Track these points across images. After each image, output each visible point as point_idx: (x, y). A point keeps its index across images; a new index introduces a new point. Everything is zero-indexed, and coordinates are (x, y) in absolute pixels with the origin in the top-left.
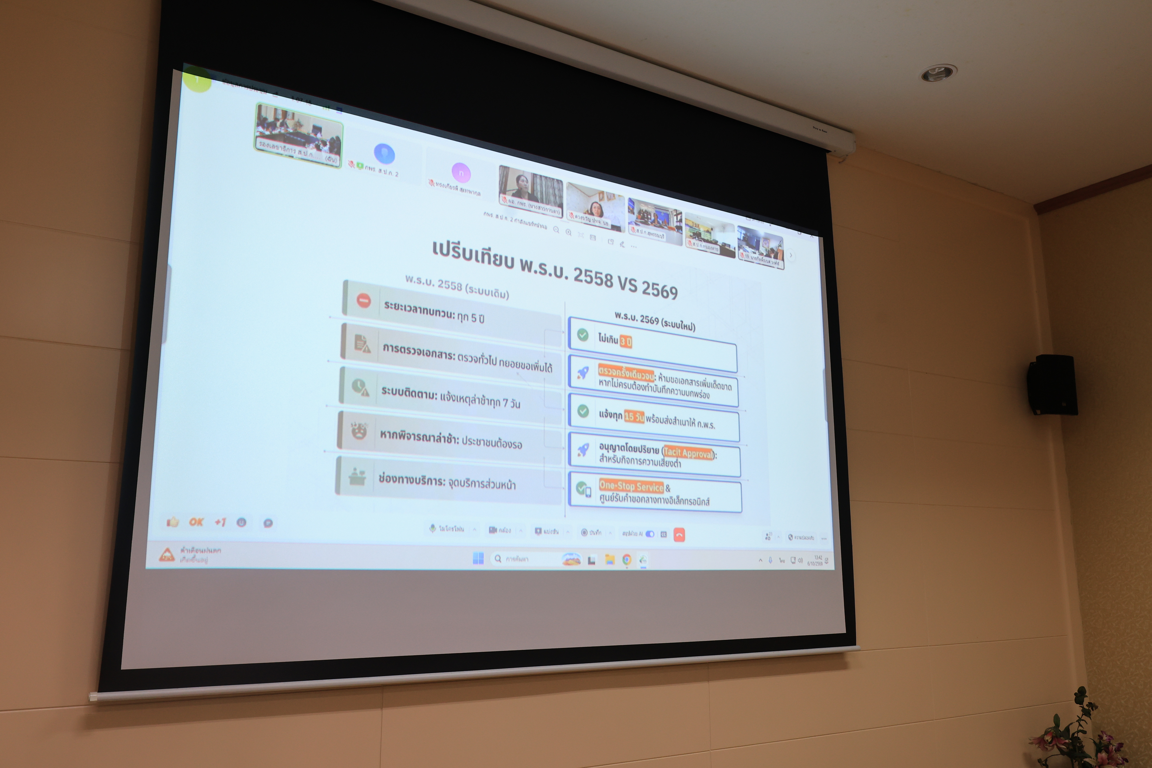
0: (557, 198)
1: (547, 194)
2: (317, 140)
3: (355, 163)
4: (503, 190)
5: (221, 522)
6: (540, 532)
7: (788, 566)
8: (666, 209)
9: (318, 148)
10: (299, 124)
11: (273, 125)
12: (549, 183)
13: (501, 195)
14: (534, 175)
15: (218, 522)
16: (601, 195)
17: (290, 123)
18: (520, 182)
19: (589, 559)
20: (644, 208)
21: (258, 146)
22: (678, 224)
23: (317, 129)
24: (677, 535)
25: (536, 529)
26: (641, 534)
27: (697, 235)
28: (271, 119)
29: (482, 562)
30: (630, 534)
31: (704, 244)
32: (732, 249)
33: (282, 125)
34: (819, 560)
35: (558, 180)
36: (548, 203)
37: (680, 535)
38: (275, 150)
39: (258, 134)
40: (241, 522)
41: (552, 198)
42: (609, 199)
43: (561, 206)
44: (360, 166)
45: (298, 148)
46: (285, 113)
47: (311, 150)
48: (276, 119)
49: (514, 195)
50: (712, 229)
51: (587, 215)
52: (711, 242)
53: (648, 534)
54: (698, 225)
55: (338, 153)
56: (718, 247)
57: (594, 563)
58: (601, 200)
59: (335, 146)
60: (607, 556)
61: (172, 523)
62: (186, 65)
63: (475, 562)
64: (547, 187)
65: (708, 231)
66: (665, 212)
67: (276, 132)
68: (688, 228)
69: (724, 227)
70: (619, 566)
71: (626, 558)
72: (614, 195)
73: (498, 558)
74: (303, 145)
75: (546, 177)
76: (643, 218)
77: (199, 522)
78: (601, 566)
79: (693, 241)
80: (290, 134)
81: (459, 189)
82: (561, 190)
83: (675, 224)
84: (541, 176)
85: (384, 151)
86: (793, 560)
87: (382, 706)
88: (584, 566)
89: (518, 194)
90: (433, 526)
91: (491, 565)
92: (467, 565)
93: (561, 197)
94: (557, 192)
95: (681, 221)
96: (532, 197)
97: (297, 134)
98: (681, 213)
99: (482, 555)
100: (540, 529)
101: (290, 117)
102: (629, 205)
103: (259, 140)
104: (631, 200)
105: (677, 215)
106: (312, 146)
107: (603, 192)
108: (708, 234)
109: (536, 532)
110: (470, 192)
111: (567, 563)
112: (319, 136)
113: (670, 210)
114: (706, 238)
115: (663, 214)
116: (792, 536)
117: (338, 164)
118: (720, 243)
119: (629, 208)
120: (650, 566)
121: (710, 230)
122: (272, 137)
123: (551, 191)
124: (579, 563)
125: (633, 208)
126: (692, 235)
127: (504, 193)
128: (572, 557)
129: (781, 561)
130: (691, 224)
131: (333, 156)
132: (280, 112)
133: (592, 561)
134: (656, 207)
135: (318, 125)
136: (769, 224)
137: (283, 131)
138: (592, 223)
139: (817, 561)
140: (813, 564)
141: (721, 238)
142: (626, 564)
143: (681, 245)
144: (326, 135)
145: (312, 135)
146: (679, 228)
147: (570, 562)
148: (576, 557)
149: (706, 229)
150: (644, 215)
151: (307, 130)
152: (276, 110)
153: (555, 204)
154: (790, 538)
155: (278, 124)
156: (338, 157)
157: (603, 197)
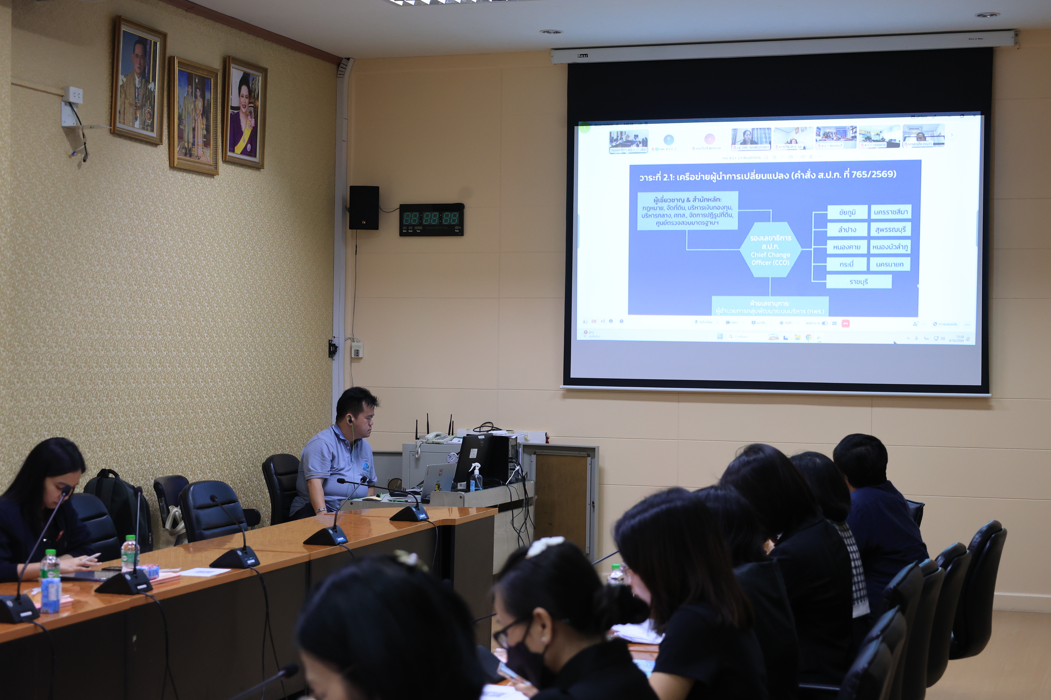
0: (768, 139)
1: (761, 138)
2: (637, 142)
3: (654, 149)
4: (734, 143)
5: (603, 321)
6: (755, 323)
7: (932, 342)
8: (845, 127)
9: (638, 146)
10: (628, 136)
11: (617, 140)
12: (762, 131)
13: (733, 146)
14: (753, 129)
15: (602, 321)
16: (797, 130)
17: (624, 137)
18: (745, 136)
19: (784, 337)
20: (827, 131)
21: (611, 152)
22: (854, 135)
23: (636, 136)
24: (844, 324)
25: (752, 322)
26: (818, 323)
27: (868, 139)
28: (615, 138)
29: (722, 338)
30: (811, 323)
31: (873, 143)
32: (897, 142)
33: (620, 139)
34: (960, 339)
35: (768, 128)
36: (762, 143)
37: (846, 324)
38: (618, 152)
39: (610, 146)
40: (611, 321)
41: (764, 140)
42: (802, 131)
43: (770, 143)
44: (657, 149)
45: (627, 148)
46: (621, 133)
47: (634, 147)
48: (618, 136)
49: (741, 144)
50: (881, 132)
51: (787, 145)
52: (879, 141)
53: (823, 323)
54: (870, 132)
55: (646, 146)
56: (886, 143)
57: (787, 339)
58: (796, 133)
59: (645, 143)
60: (796, 335)
61: (585, 322)
62: (580, 123)
63: (718, 338)
64: (761, 134)
65: (878, 134)
66: (843, 129)
67: (618, 143)
68: (861, 136)
69: (891, 129)
70: (803, 341)
71: (808, 336)
72: (806, 128)
73: (731, 336)
74: (629, 146)
75: (760, 129)
76: (827, 136)
77: (595, 321)
78: (791, 340)
79: (864, 143)
80: (624, 142)
81: (708, 148)
82: (769, 134)
83: (851, 135)
84: (757, 129)
85: (669, 138)
86: (936, 338)
87: (678, 401)
88: (781, 341)
89: (744, 142)
90: (696, 321)
91: (726, 339)
92: (714, 339)
93: (770, 138)
94: (767, 136)
95: (856, 132)
96: (753, 142)
97: (627, 141)
98: (856, 127)
99: (722, 335)
100: (755, 322)
101: (623, 134)
102: (817, 131)
103: (611, 149)
104: (818, 128)
105: (852, 130)
106: (635, 145)
107: (798, 128)
108: (878, 136)
109: (752, 323)
110: (715, 148)
111: (770, 339)
112: (637, 140)
113: (847, 128)
114: (875, 139)
115: (841, 131)
116: (936, 323)
117: (646, 152)
118: (887, 140)
119: (816, 133)
120: (823, 341)
121: (879, 133)
122: (616, 146)
123: (763, 136)
124: (778, 339)
125: (820, 132)
126: (864, 139)
127: (735, 144)
128: (773, 336)
129: (926, 339)
130: (863, 132)
131: (644, 148)
132: (619, 133)
133: (786, 338)
134: (837, 128)
135: (636, 134)
136: (932, 117)
137: (621, 142)
138: (790, 148)
139: (958, 339)
140: (955, 341)
141: (888, 137)
142: (808, 340)
143: (856, 148)
144: (640, 139)
145: (634, 140)
146: (854, 138)
147: (772, 338)
148: (776, 336)
149: (876, 133)
150: (827, 135)
151: (631, 138)
152: (617, 132)
153: (766, 142)
154: (934, 325)
155: (619, 139)
156: (646, 148)
157: (798, 131)
